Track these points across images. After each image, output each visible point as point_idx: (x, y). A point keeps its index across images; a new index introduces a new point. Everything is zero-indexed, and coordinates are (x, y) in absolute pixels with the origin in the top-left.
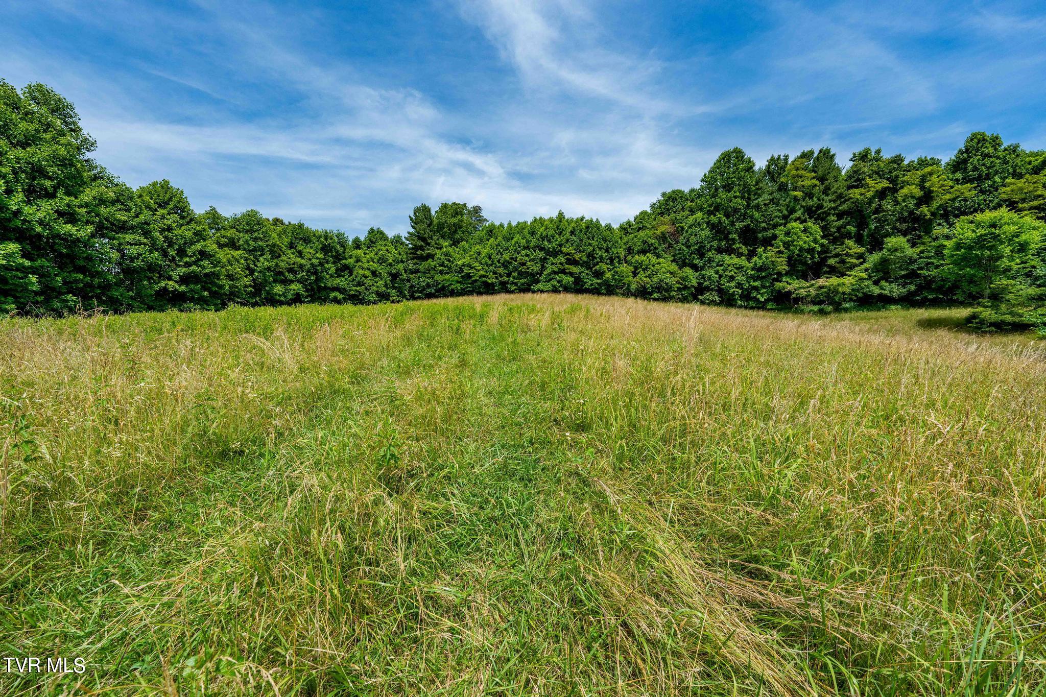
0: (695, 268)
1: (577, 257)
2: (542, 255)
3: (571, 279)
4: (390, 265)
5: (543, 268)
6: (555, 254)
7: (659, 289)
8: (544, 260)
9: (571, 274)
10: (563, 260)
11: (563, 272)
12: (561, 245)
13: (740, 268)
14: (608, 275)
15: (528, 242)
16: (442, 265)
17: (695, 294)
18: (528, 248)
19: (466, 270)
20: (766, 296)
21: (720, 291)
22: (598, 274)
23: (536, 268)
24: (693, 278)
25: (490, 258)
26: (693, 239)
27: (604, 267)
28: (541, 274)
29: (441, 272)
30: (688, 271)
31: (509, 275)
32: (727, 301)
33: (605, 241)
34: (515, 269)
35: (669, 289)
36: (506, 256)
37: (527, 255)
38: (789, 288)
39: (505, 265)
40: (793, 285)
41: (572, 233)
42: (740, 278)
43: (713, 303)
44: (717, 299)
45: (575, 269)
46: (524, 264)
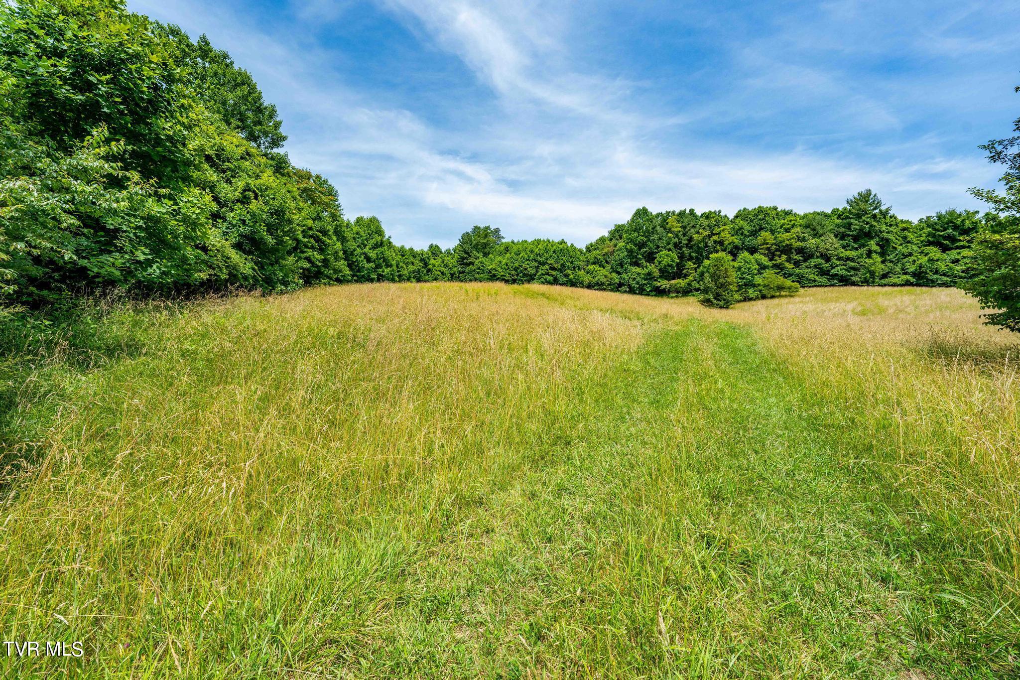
0: (619, 273)
1: (555, 266)
2: (536, 264)
3: (552, 278)
4: (450, 268)
5: (537, 271)
6: (543, 264)
7: (597, 284)
8: (537, 267)
9: (552, 276)
10: (548, 267)
11: (547, 274)
12: (547, 259)
13: (639, 274)
14: (572, 276)
15: (529, 256)
16: (479, 268)
17: (617, 287)
18: (528, 260)
19: (493, 272)
20: (650, 289)
21: (629, 286)
22: (566, 276)
23: (533, 272)
24: (616, 278)
25: (507, 265)
26: (617, 258)
27: (569, 272)
28: (535, 275)
29: (478, 273)
30: (614, 274)
31: (518, 275)
32: (632, 291)
33: (571, 257)
34: (521, 272)
35: (603, 284)
36: (516, 265)
37: (528, 264)
38: (659, 284)
39: (516, 269)
40: (664, 284)
41: (554, 252)
42: (638, 279)
43: (625, 292)
44: (627, 289)
45: (554, 273)
46: (526, 269)
